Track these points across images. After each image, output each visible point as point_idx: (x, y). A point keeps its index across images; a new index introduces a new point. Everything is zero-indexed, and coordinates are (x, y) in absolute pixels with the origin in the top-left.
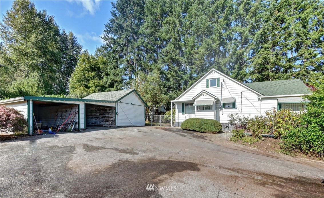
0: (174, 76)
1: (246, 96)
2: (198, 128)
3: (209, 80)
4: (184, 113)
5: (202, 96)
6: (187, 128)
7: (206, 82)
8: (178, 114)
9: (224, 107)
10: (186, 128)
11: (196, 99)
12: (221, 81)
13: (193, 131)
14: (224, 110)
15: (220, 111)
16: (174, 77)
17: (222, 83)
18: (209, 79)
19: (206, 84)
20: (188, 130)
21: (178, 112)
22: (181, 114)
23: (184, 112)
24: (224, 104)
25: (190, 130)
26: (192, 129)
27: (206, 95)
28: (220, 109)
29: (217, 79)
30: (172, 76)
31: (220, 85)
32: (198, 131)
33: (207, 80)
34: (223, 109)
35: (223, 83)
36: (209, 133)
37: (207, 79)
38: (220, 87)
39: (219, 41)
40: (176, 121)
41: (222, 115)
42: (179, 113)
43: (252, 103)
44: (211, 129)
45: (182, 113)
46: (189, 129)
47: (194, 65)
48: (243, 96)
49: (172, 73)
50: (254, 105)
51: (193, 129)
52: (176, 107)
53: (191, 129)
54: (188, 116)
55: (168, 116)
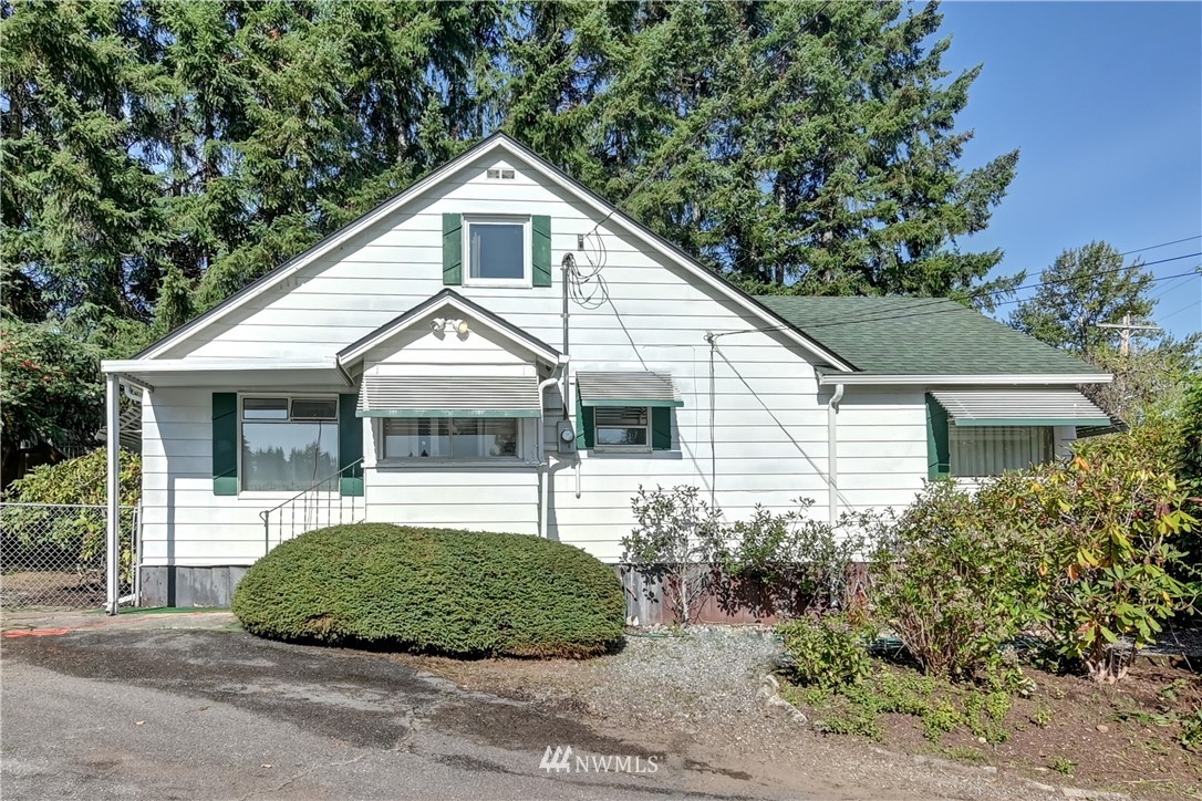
0: (80, 186)
1: (743, 370)
2: (435, 622)
3: (466, 225)
4: (238, 481)
5: (430, 340)
6: (327, 624)
7: (438, 239)
8: (171, 491)
9: (589, 444)
10: (312, 626)
11: (375, 362)
12: (560, 245)
13: (390, 645)
14: (588, 464)
15: (557, 467)
16: (83, 195)
17: (568, 259)
18: (468, 216)
19: (438, 255)
20: (324, 643)
21: (173, 475)
22: (197, 491)
23: (233, 474)
24: (587, 414)
25: (351, 642)
26: (374, 634)
27: (463, 336)
28: (559, 455)
29: (528, 227)
30: (64, 178)
31: (557, 273)
32: (432, 651)
33: (451, 225)
34: (583, 454)
35: (579, 258)
36: (537, 657)
37: (446, 216)
38: (557, 289)
39: (434, 16)
40: (153, 552)
41: (579, 503)
42: (179, 483)
43: (783, 417)
44: (559, 624)
45: (209, 483)
46: (348, 628)
47: (251, 140)
48: (721, 369)
49: (62, 157)
50: (795, 433)
51: (389, 630)
52: (150, 430)
53: (364, 628)
54: (287, 513)
55: (54, 512)
